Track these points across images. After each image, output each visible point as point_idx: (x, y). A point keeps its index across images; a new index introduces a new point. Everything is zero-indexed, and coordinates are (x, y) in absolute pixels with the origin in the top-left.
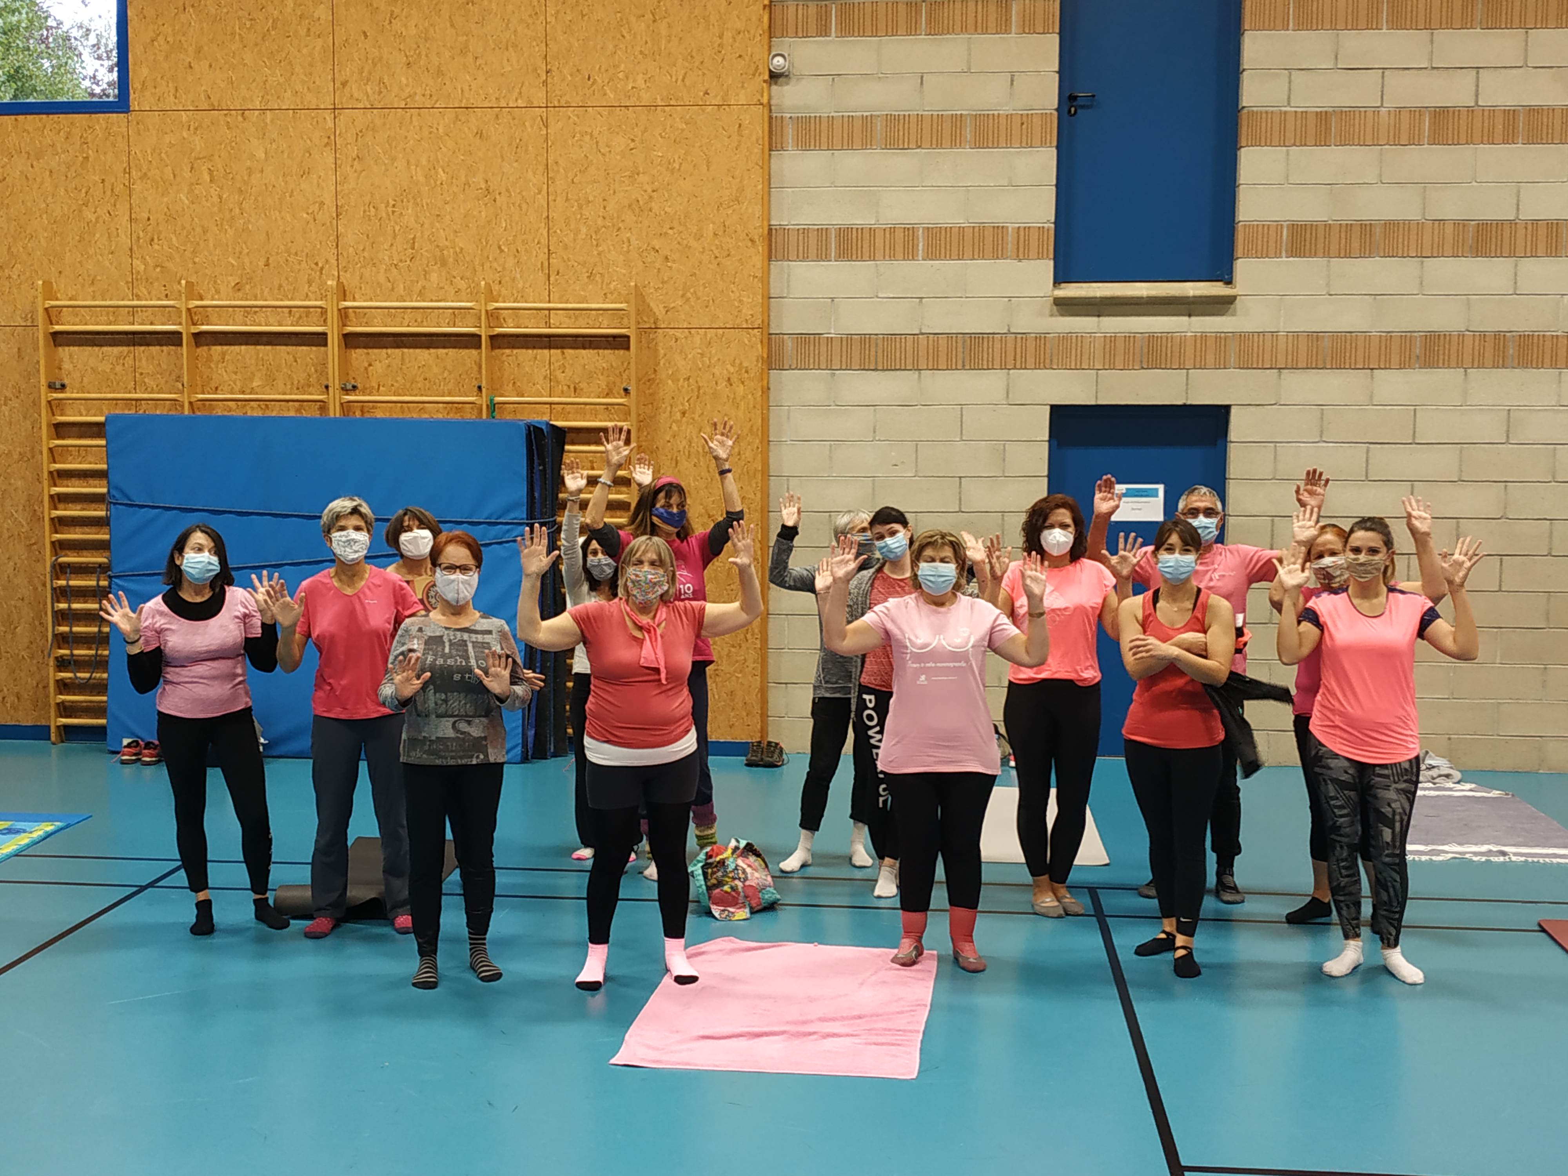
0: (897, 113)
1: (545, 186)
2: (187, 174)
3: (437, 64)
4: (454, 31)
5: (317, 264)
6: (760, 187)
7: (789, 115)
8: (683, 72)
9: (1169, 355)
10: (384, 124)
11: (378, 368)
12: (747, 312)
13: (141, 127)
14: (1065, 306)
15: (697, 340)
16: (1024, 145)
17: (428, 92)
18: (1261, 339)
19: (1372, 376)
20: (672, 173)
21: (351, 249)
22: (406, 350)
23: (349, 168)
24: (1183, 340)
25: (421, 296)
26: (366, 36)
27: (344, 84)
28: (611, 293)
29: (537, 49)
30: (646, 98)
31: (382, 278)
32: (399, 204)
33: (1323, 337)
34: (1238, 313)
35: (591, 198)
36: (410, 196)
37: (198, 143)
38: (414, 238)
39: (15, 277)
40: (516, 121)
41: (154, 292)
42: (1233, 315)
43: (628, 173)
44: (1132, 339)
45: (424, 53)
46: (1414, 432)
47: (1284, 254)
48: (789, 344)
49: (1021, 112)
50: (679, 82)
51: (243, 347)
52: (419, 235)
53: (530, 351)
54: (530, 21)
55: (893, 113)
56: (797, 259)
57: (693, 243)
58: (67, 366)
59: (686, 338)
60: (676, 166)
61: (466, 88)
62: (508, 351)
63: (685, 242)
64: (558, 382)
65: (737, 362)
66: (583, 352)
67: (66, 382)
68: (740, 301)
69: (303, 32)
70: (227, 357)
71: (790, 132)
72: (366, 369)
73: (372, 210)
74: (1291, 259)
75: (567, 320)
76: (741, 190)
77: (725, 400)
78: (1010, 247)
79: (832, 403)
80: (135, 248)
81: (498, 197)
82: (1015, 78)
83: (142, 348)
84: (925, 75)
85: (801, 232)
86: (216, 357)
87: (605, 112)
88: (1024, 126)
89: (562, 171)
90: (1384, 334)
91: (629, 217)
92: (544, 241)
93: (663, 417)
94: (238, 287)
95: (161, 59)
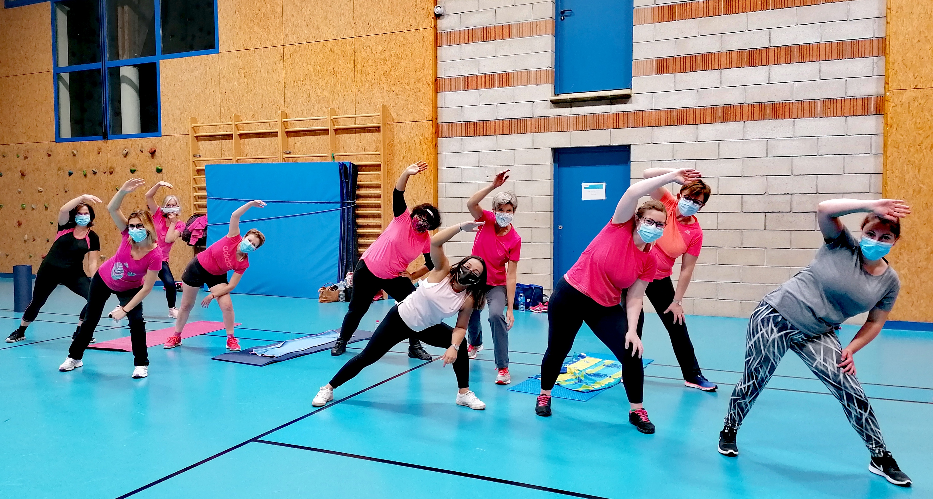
0: (486, 26)
1: (354, 69)
2: (237, 75)
3: (317, 24)
4: (322, 11)
5: (278, 105)
6: (431, 62)
7: (444, 31)
8: (402, 18)
9: (602, 123)
10: (300, 50)
11: (298, 144)
12: (427, 114)
13: (223, 58)
14: (556, 103)
15: (408, 127)
16: (538, 34)
17: (314, 36)
18: (644, 114)
19: (697, 128)
20: (399, 59)
21: (289, 99)
22: (307, 137)
23: (288, 68)
24: (608, 116)
25: (312, 115)
26: (293, 16)
27: (286, 35)
28: (377, 110)
29: (350, 14)
30: (389, 30)
31: (299, 109)
32: (304, 80)
33: (673, 110)
34: (633, 102)
35: (370, 72)
36: (308, 77)
37: (240, 62)
38: (309, 93)
39: (185, 117)
40: (344, 44)
41: (227, 120)
42: (631, 103)
43: (383, 61)
44: (586, 117)
45: (312, 21)
46: (719, 153)
47: (654, 73)
48: (445, 126)
49: (536, 20)
50: (401, 22)
51: (255, 139)
52: (311, 91)
53: (349, 135)
54: (348, 4)
55: (484, 26)
56: (448, 91)
57: (407, 87)
58: (201, 149)
59: (404, 126)
60: (400, 56)
61: (327, 33)
62: (341, 135)
63: (404, 87)
64: (359, 147)
65: (423, 135)
66: (367, 134)
67: (201, 155)
68: (424, 110)
69: (273, 17)
70: (250, 143)
71: (445, 39)
72: (294, 145)
73: (296, 83)
74: (657, 75)
75: (362, 121)
76: (424, 64)
77: (419, 151)
78: (533, 79)
79: (462, 151)
80: (221, 104)
81: (337, 74)
82: (534, 6)
83: (224, 141)
84: (497, 9)
85: (449, 79)
86: (246, 143)
87: (374, 37)
88: (538, 26)
89: (359, 62)
90: (703, 107)
91: (383, 79)
92: (353, 91)
93: (396, 159)
94: (253, 116)
95: (229, 32)
